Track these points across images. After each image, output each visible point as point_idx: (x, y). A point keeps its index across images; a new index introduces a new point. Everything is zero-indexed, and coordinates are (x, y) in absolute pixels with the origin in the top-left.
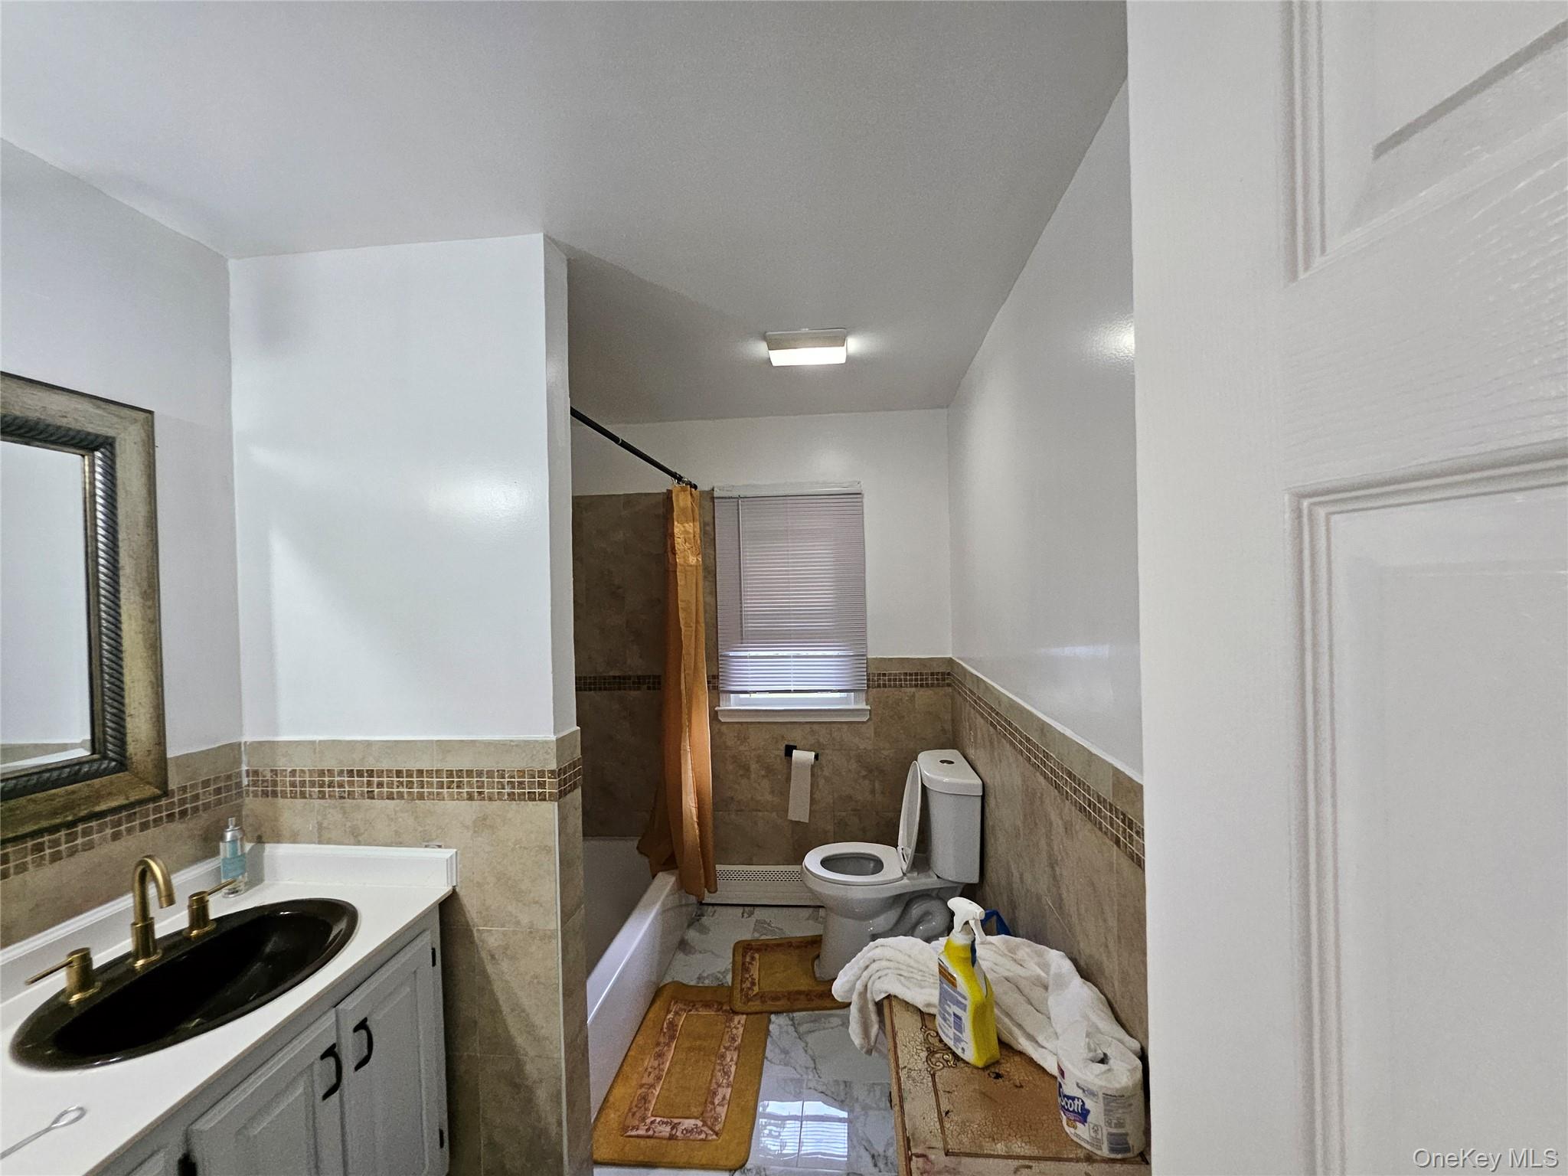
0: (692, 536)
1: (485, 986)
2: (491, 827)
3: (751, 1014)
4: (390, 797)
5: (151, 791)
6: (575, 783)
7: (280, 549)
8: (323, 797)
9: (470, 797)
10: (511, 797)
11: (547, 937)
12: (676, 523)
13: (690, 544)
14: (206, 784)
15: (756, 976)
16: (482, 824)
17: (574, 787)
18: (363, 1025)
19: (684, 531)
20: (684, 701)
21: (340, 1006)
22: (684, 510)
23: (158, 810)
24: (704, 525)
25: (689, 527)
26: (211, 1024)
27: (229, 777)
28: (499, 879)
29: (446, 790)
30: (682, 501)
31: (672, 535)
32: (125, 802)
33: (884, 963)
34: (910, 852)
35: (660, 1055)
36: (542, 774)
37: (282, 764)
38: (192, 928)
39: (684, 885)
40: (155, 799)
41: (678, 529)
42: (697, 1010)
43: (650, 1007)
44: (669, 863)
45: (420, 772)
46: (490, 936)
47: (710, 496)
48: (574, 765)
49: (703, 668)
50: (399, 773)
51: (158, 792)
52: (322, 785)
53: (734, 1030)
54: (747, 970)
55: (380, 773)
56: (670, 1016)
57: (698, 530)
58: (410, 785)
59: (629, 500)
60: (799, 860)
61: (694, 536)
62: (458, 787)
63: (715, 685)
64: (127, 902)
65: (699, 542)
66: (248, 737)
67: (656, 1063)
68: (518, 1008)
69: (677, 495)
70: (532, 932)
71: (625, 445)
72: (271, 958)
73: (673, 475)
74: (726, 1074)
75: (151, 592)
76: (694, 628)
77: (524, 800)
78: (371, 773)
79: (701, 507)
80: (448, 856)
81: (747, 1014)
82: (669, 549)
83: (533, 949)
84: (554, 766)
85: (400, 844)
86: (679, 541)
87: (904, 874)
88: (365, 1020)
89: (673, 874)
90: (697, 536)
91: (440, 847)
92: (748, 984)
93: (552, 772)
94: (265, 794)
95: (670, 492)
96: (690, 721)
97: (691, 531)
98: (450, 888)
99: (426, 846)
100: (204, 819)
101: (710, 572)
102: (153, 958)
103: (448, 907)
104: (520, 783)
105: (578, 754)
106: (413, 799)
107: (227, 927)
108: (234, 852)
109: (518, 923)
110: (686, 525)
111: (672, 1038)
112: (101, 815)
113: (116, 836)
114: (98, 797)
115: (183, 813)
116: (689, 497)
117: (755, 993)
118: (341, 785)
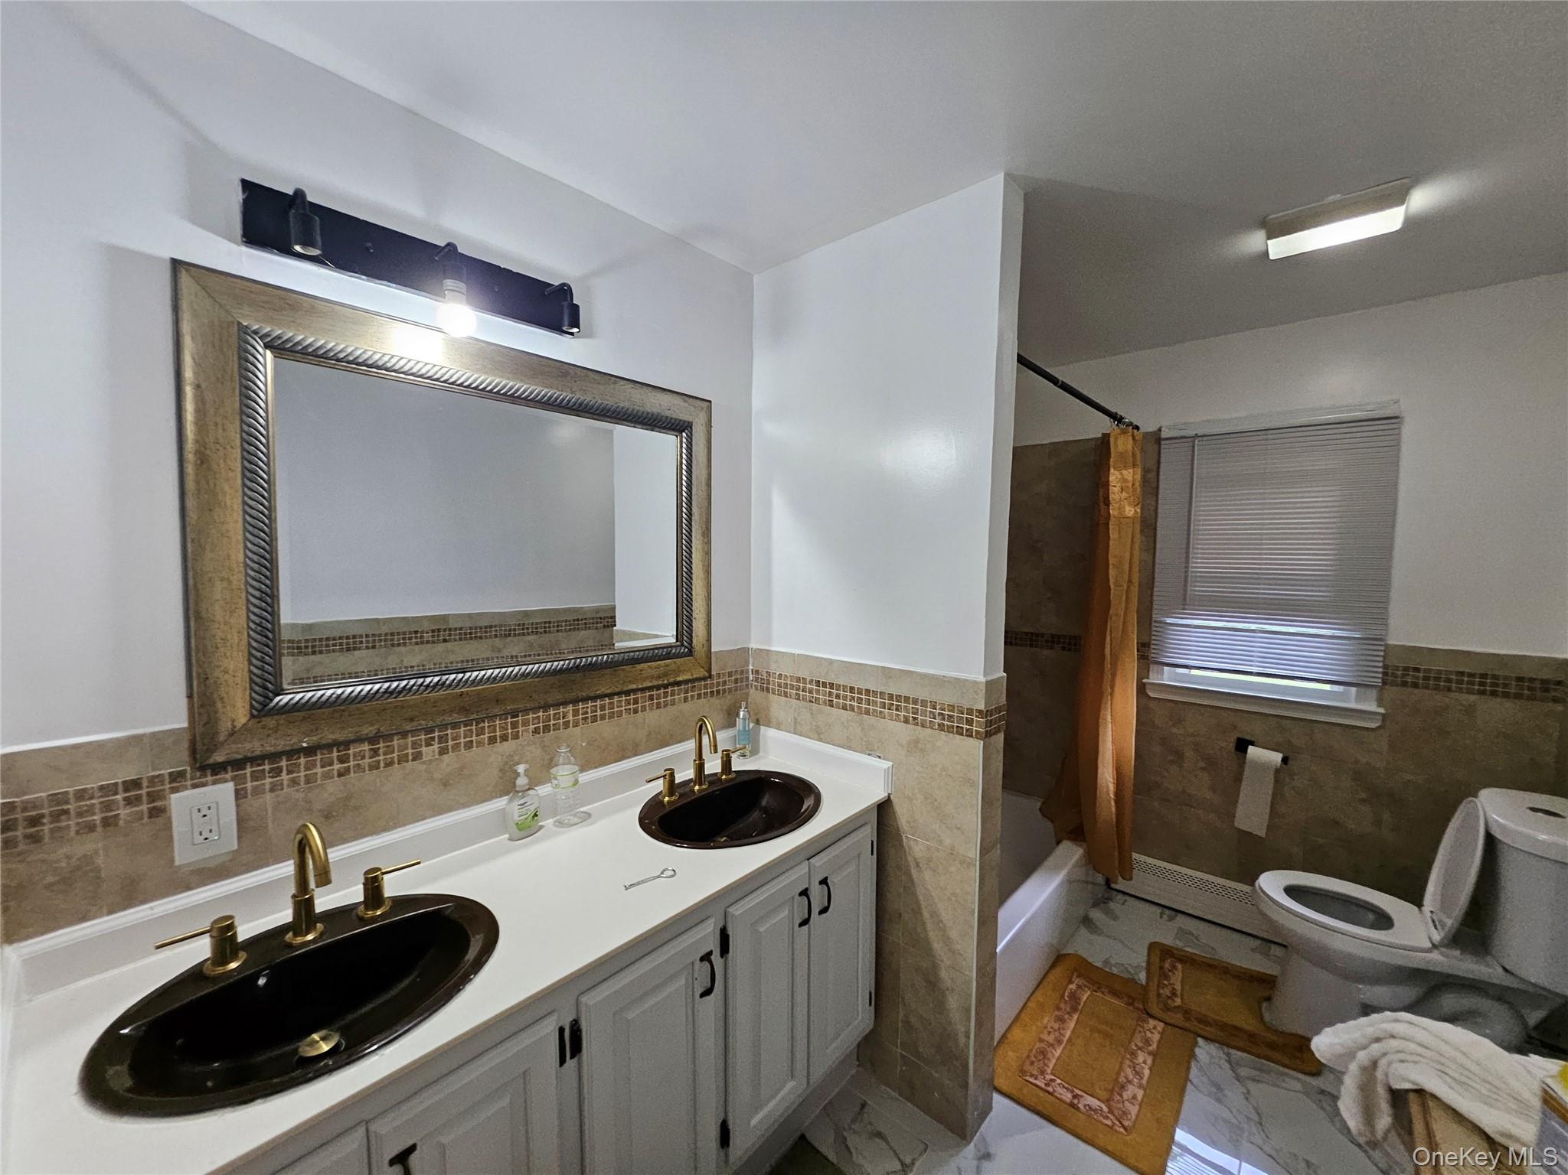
0: (1130, 485)
1: (910, 887)
2: (922, 750)
3: (1170, 1025)
4: (844, 708)
5: (703, 673)
6: (999, 727)
8: (799, 699)
9: (906, 721)
10: (941, 727)
11: (966, 863)
12: (1112, 470)
13: (1127, 493)
14: (730, 674)
15: (1178, 987)
16: (914, 746)
17: (997, 731)
18: (824, 882)
19: (1122, 481)
20: (1108, 665)
21: (812, 861)
22: (1122, 456)
23: (706, 687)
24: (1146, 471)
25: (1128, 474)
26: (731, 843)
27: (742, 672)
28: (926, 798)
29: (887, 711)
30: (1122, 444)
31: (1107, 484)
32: (691, 678)
33: (1412, 1046)
34: (1449, 922)
35: (1061, 1020)
36: (970, 711)
37: (774, 669)
38: (723, 773)
39: (1092, 860)
40: (704, 679)
41: (1114, 476)
42: (1103, 993)
43: (1053, 966)
44: (1077, 834)
45: (868, 691)
46: (916, 846)
47: (1156, 438)
48: (999, 709)
49: (1133, 633)
50: (852, 689)
51: (707, 675)
52: (798, 690)
53: (1148, 1033)
54: (1167, 977)
55: (838, 687)
56: (1073, 987)
57: (1138, 477)
58: (860, 700)
59: (1055, 448)
61: (1133, 485)
62: (897, 710)
63: (1147, 656)
64: (691, 745)
65: (1139, 490)
66: (753, 645)
67: (1056, 1026)
68: (934, 914)
69: (1116, 439)
70: (952, 853)
71: (1065, 387)
72: (765, 810)
73: (1114, 416)
74: (1138, 1074)
75: (707, 533)
76: (1125, 587)
77: (953, 732)
78: (832, 686)
79: (1143, 450)
80: (886, 767)
81: (1166, 1023)
82: (1102, 500)
83: (953, 869)
84: (982, 707)
85: (849, 748)
86: (1115, 493)
87: (1435, 946)
88: (826, 878)
89: (1081, 846)
90: (1137, 484)
91: (880, 757)
92: (1166, 992)
93: (980, 711)
94: (762, 689)
95: (1106, 437)
96: (1112, 687)
97: (1130, 479)
98: (886, 794)
99: (869, 755)
100: (728, 700)
101: (1148, 525)
102: (704, 787)
103: (884, 808)
104: (950, 716)
105: (1003, 700)
106: (861, 713)
107: (746, 778)
108: (744, 727)
109: (941, 842)
110: (1124, 472)
111: (1074, 1009)
112: (678, 683)
113: (686, 700)
114: (678, 672)
115: (718, 692)
116: (1131, 438)
117: (1176, 1004)
118: (811, 692)
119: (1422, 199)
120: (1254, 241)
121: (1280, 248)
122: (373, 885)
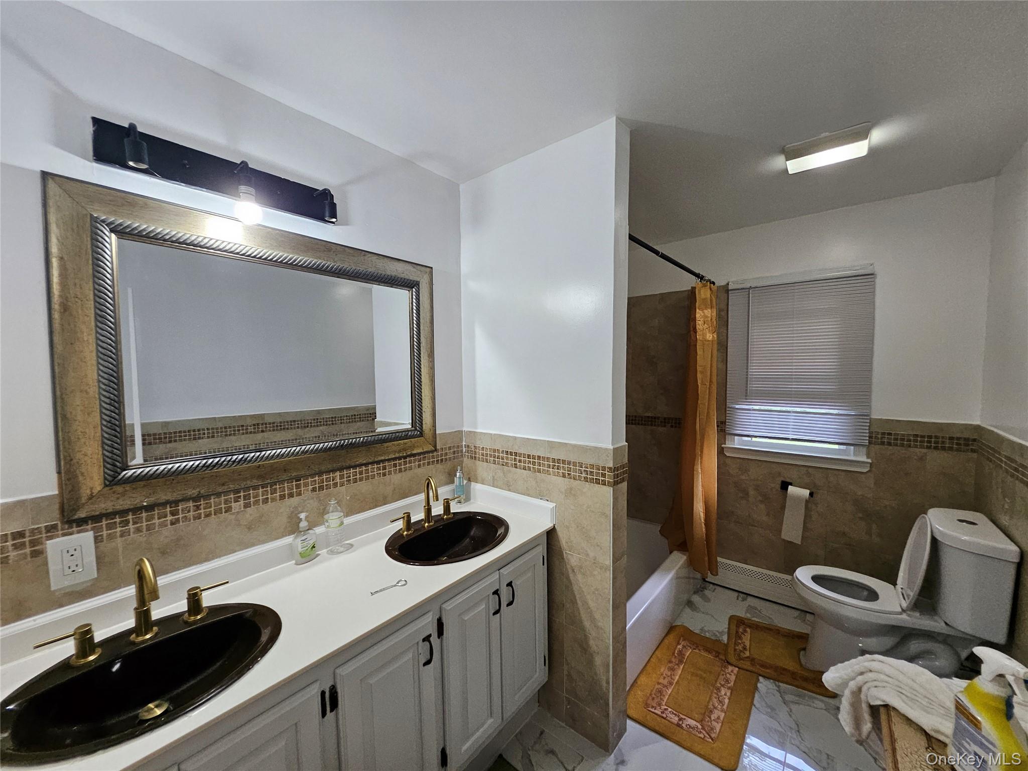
0: (709, 319)
1: (569, 586)
2: (574, 495)
3: (742, 669)
4: (524, 469)
5: (431, 448)
6: (623, 478)
7: (478, 332)
8: (495, 464)
9: (564, 476)
10: (586, 479)
11: (604, 568)
12: (697, 310)
13: (708, 325)
14: (450, 448)
15: (747, 644)
16: (570, 492)
17: (623, 480)
18: (510, 584)
19: (704, 317)
20: (698, 437)
21: (501, 571)
22: (704, 300)
23: (433, 457)
24: (719, 311)
25: (708, 312)
26: (450, 560)
27: (458, 446)
28: (578, 527)
29: (551, 470)
30: (704, 294)
31: (695, 319)
32: (422, 451)
33: (882, 677)
34: (912, 594)
35: (672, 669)
36: (604, 468)
37: (479, 444)
38: (444, 514)
39: (692, 563)
40: (432, 452)
41: (699, 314)
42: (699, 650)
43: (667, 635)
44: (682, 546)
45: (539, 457)
46: (573, 559)
47: (726, 289)
48: (623, 466)
49: (714, 415)
50: (529, 456)
51: (433, 449)
52: (494, 457)
53: (728, 675)
54: (740, 638)
55: (520, 455)
56: (680, 647)
57: (714, 314)
58: (534, 463)
59: (663, 297)
60: (791, 571)
61: (711, 319)
62: (558, 469)
63: (723, 429)
64: (422, 496)
65: (715, 323)
66: (465, 429)
67: (669, 674)
68: (585, 603)
69: (700, 291)
70: (595, 562)
71: (664, 257)
72: (473, 538)
73: (697, 275)
74: (721, 702)
75: (431, 355)
76: (708, 386)
77: (593, 483)
78: (516, 454)
79: (717, 297)
80: (551, 507)
81: (739, 668)
82: (692, 329)
83: (596, 573)
84: (611, 465)
85: (528, 495)
86: (700, 324)
87: (903, 611)
88: (511, 582)
89: (685, 555)
90: (714, 319)
91: (548, 500)
92: (740, 647)
93: (610, 468)
94: (472, 457)
95: (694, 289)
96: (702, 452)
97: (709, 315)
98: (552, 525)
99: (541, 499)
100: (449, 464)
101: (723, 346)
102: (431, 524)
103: (551, 534)
104: (591, 472)
105: (626, 460)
106: (535, 472)
107: (457, 517)
108: (460, 483)
109: (587, 555)
110: (706, 311)
111: (681, 662)
112: (414, 455)
113: (419, 466)
114: (413, 447)
115: (442, 460)
116: (709, 290)
117: (746, 656)
118: (503, 459)
119: (878, 135)
120: (778, 162)
121: (794, 166)
122: (194, 599)
